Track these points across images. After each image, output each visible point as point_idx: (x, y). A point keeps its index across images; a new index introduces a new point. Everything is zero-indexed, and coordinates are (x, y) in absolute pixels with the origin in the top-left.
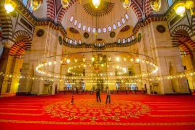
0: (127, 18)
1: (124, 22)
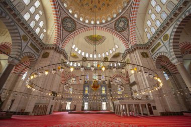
0: (117, 47)
1: (114, 50)
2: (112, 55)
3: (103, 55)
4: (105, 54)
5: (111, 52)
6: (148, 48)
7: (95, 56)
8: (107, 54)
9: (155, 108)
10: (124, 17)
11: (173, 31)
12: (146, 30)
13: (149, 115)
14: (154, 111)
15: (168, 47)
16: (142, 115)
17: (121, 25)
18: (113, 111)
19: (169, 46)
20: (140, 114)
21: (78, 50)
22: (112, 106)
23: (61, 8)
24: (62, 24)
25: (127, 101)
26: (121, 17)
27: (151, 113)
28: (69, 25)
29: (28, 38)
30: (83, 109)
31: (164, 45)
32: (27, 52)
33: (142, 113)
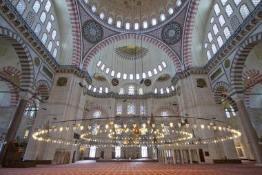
2: (157, 77)
4: (147, 74)
6: (206, 73)
9: (207, 154)
10: (177, 23)
11: (235, 58)
12: (206, 46)
13: (200, 162)
14: (205, 158)
15: (229, 76)
16: (191, 162)
17: (172, 33)
18: (156, 159)
19: (231, 76)
20: (189, 161)
21: (105, 69)
22: (154, 151)
23: (81, 9)
24: (83, 31)
26: (172, 22)
27: (202, 160)
28: (93, 32)
29: (41, 61)
30: (113, 156)
31: (225, 73)
32: (39, 81)
33: (191, 160)
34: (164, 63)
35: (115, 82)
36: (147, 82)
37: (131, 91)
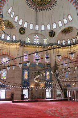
3: (49, 27)
4: (52, 26)
5: (60, 24)
7: (37, 28)
8: (55, 26)
25: (75, 88)
34: (69, 16)
35: (22, 31)
36: (52, 33)
37: (37, 40)
